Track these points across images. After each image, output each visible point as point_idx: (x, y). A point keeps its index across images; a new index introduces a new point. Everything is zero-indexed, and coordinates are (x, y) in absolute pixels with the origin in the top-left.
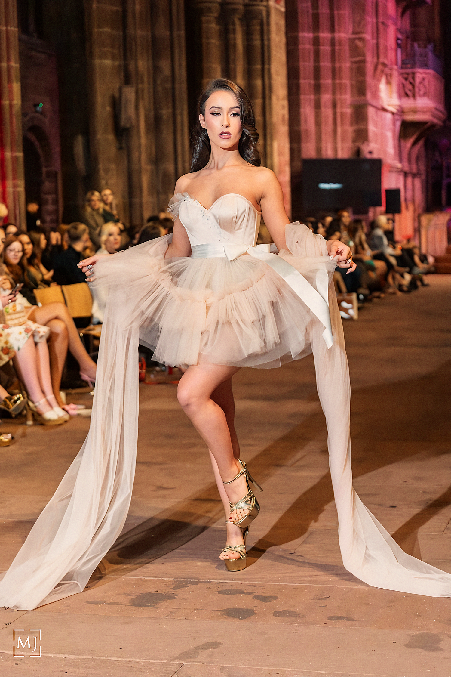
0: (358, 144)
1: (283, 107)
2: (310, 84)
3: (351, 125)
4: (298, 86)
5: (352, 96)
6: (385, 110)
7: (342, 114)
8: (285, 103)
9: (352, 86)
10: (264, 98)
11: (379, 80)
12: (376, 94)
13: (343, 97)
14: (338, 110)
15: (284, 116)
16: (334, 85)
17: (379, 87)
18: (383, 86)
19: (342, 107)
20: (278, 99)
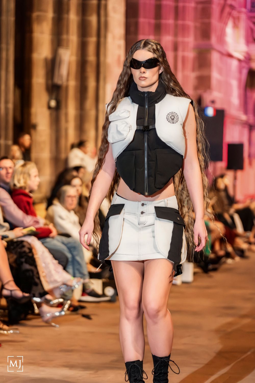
0: (199, 92)
1: (119, 47)
2: (149, 23)
3: (193, 70)
4: (137, 25)
5: (196, 39)
6: (230, 56)
7: (184, 59)
8: (122, 43)
9: (196, 27)
10: (99, 35)
11: (226, 24)
12: (222, 39)
13: (186, 40)
14: (180, 54)
15: (119, 57)
16: (176, 26)
17: (225, 30)
18: (229, 30)
19: (183, 51)
20: (114, 38)
